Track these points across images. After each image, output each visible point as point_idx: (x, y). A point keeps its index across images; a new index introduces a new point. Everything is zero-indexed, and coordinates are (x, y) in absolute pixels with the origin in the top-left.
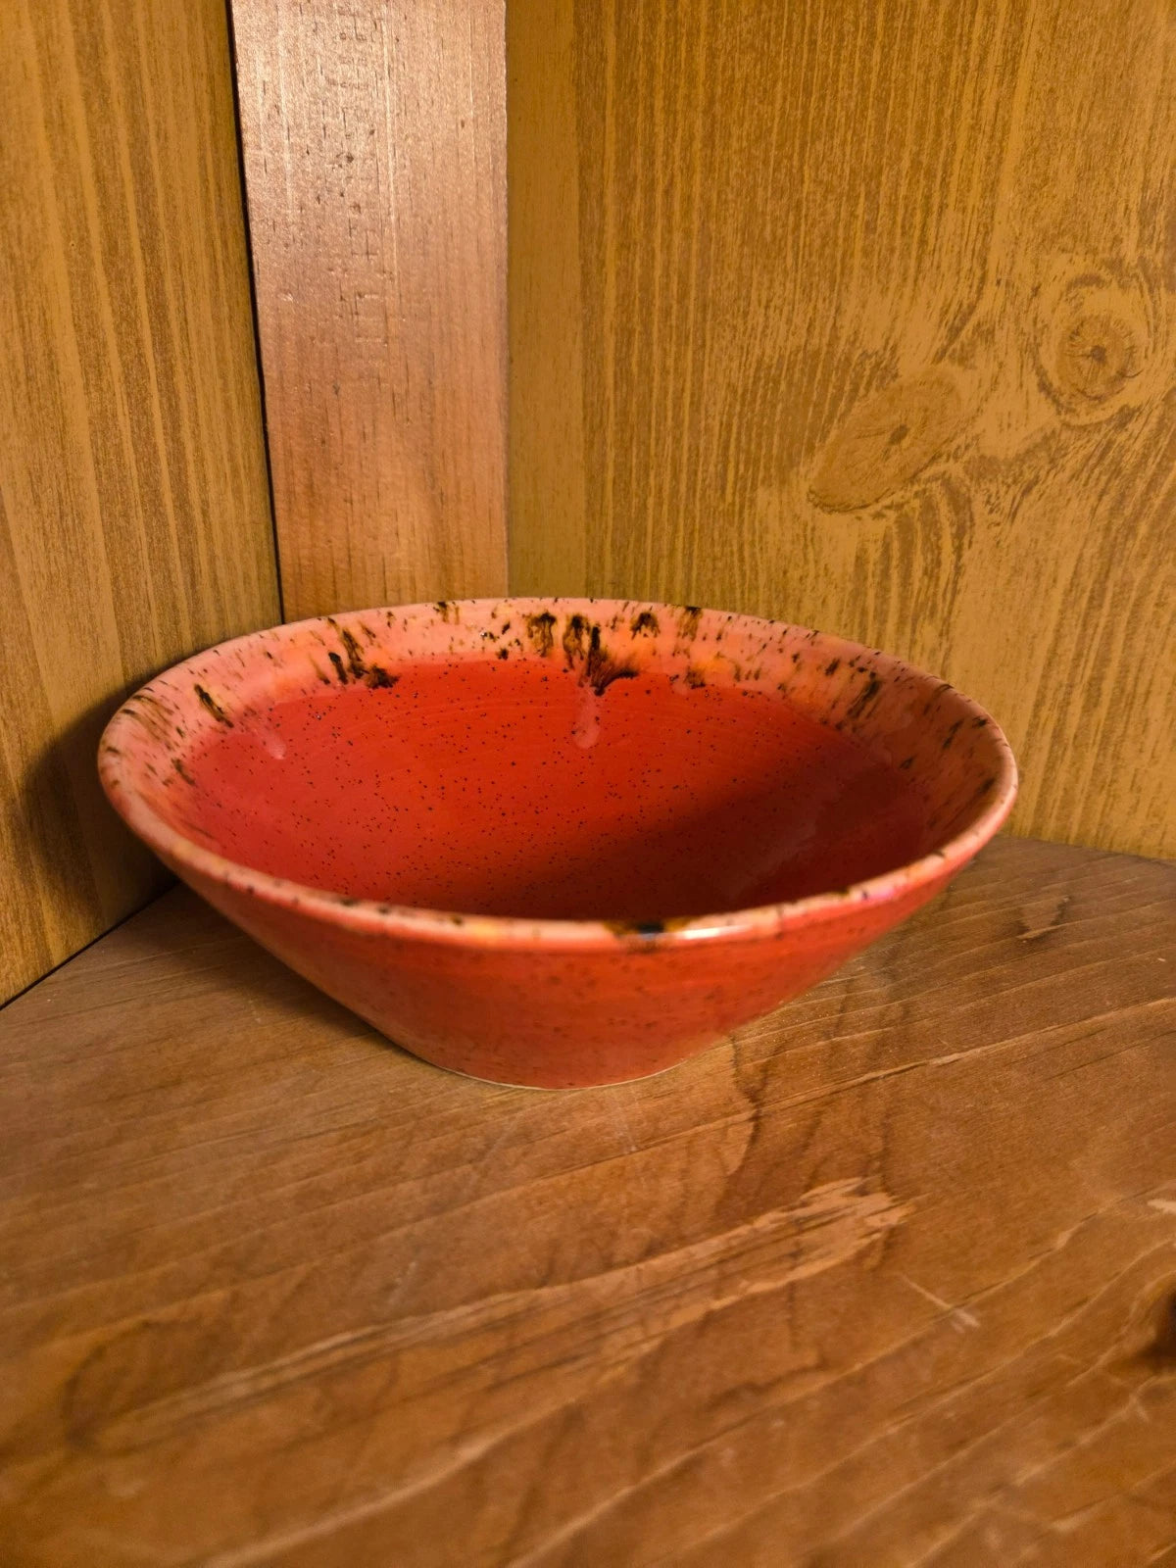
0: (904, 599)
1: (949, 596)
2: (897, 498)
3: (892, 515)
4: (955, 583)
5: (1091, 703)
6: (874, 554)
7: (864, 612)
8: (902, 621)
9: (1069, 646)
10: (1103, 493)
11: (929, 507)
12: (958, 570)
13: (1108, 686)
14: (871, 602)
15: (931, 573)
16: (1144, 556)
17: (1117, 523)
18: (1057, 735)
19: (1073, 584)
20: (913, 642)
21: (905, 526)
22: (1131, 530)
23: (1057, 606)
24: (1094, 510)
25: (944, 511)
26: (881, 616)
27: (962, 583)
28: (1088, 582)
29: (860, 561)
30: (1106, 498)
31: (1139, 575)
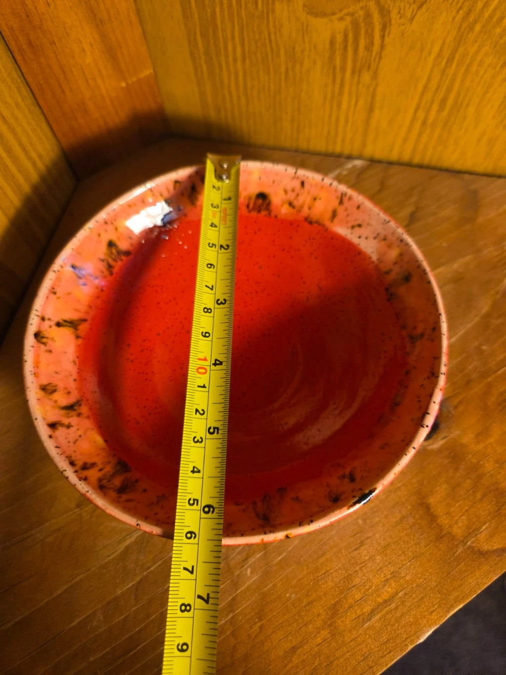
0: (355, 61)
1: (377, 60)
2: (351, 10)
3: (349, 19)
4: (380, 54)
5: (441, 108)
6: (339, 38)
7: (335, 68)
8: (353, 72)
9: (433, 84)
10: (460, 8)
11: (368, 16)
12: (382, 47)
13: (450, 102)
14: (338, 61)
15: (369, 47)
16: (476, 42)
17: (465, 25)
18: (424, 122)
19: (439, 55)
20: (359, 82)
21: (355, 25)
22: (471, 29)
23: (429, 66)
24: (454, 18)
25: (376, 17)
26: (343, 69)
27: (384, 53)
28: (446, 54)
29: (332, 42)
30: (461, 12)
31: (472, 50)
